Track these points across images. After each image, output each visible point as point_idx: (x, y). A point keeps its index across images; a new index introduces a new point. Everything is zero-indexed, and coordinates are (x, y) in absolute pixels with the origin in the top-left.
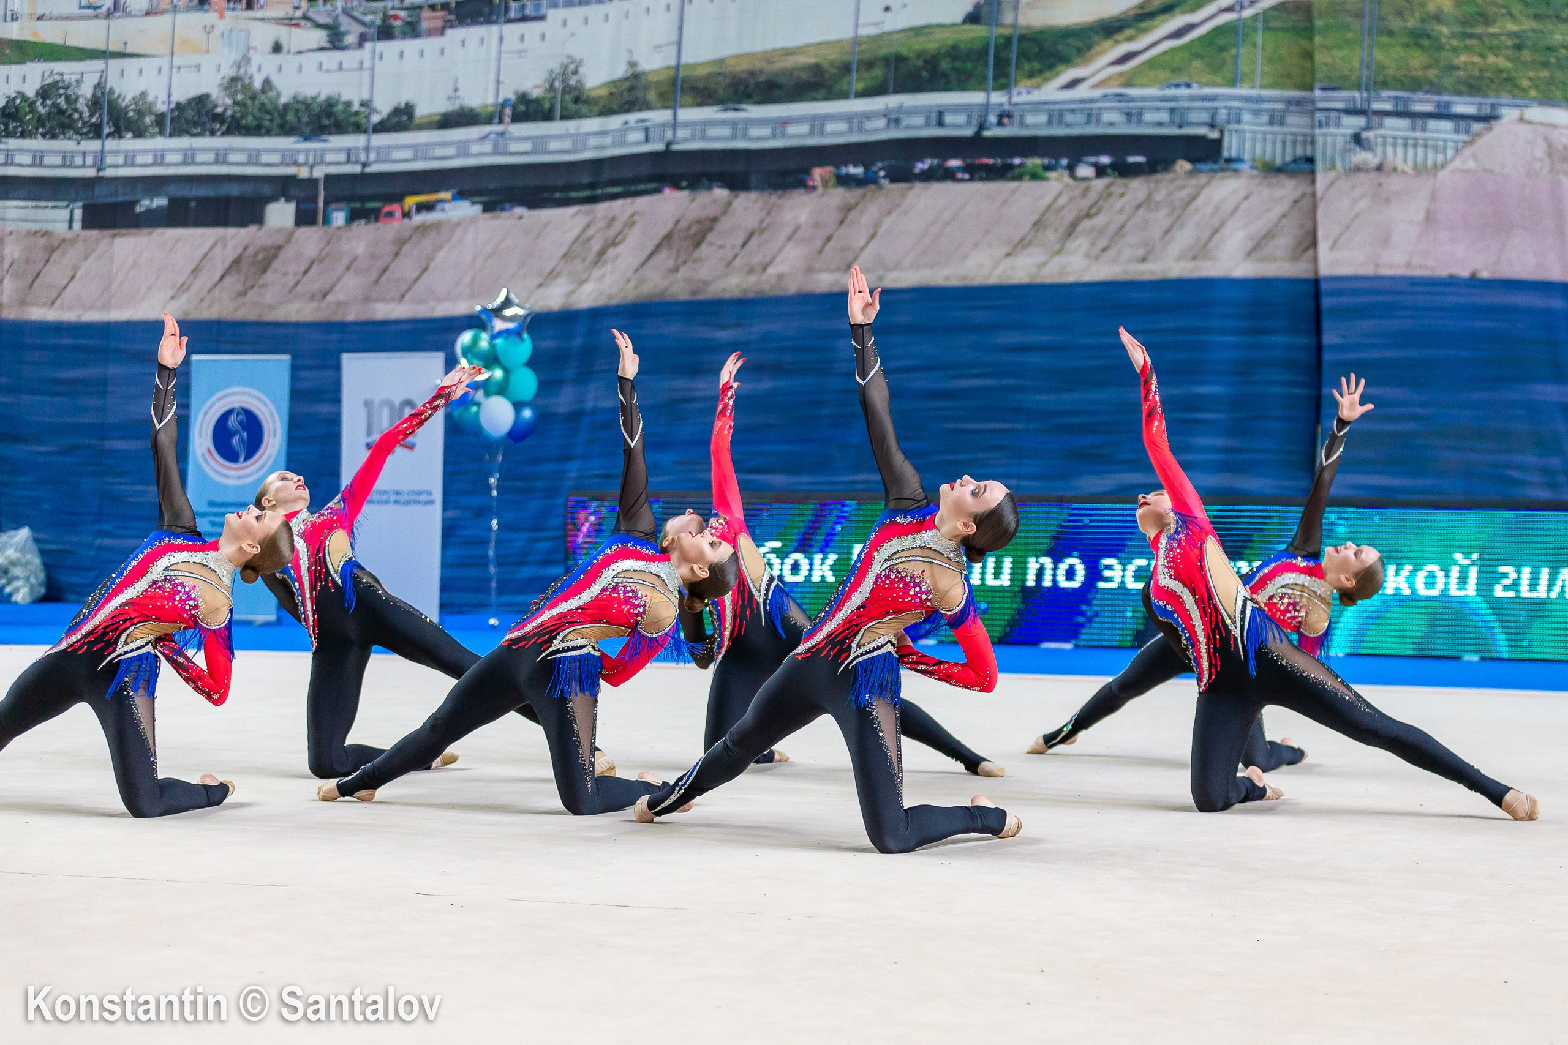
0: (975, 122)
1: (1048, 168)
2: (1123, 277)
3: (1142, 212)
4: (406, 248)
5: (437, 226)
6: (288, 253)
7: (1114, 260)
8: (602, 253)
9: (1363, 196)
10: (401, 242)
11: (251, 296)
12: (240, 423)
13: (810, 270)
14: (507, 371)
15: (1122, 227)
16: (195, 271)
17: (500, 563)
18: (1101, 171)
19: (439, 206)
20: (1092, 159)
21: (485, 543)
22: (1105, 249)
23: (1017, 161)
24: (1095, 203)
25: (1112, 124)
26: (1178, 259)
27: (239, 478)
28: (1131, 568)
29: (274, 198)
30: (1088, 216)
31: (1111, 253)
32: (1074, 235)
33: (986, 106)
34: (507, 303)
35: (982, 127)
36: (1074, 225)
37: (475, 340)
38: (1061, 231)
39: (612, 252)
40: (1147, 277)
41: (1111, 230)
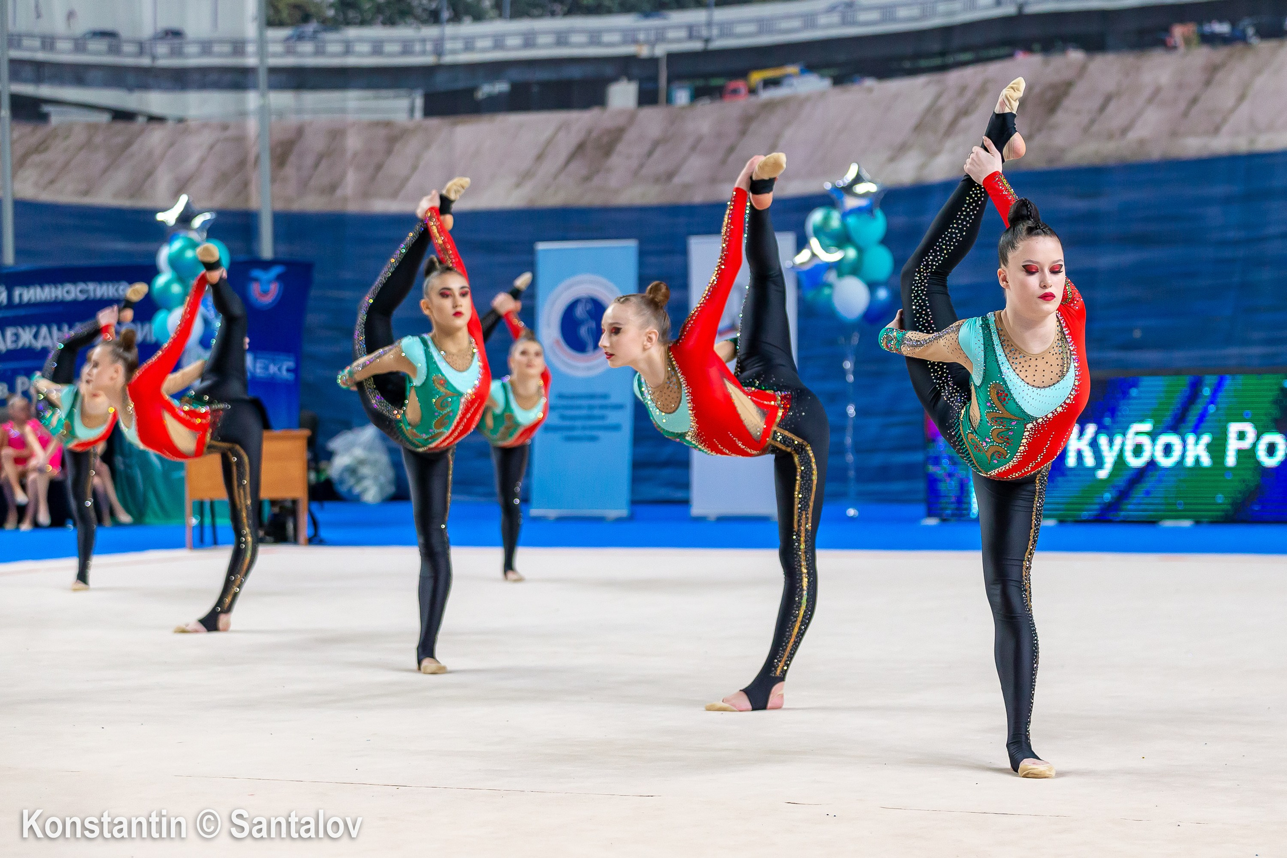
4: (754, 126)
5: (784, 102)
6: (631, 134)
8: (954, 123)
10: (747, 121)
11: (596, 181)
12: (589, 312)
13: (1174, 134)
14: (860, 250)
16: (540, 157)
17: (858, 450)
19: (787, 81)
21: (841, 429)
27: (589, 368)
29: (615, 79)
34: (858, 179)
37: (826, 219)
39: (964, 122)
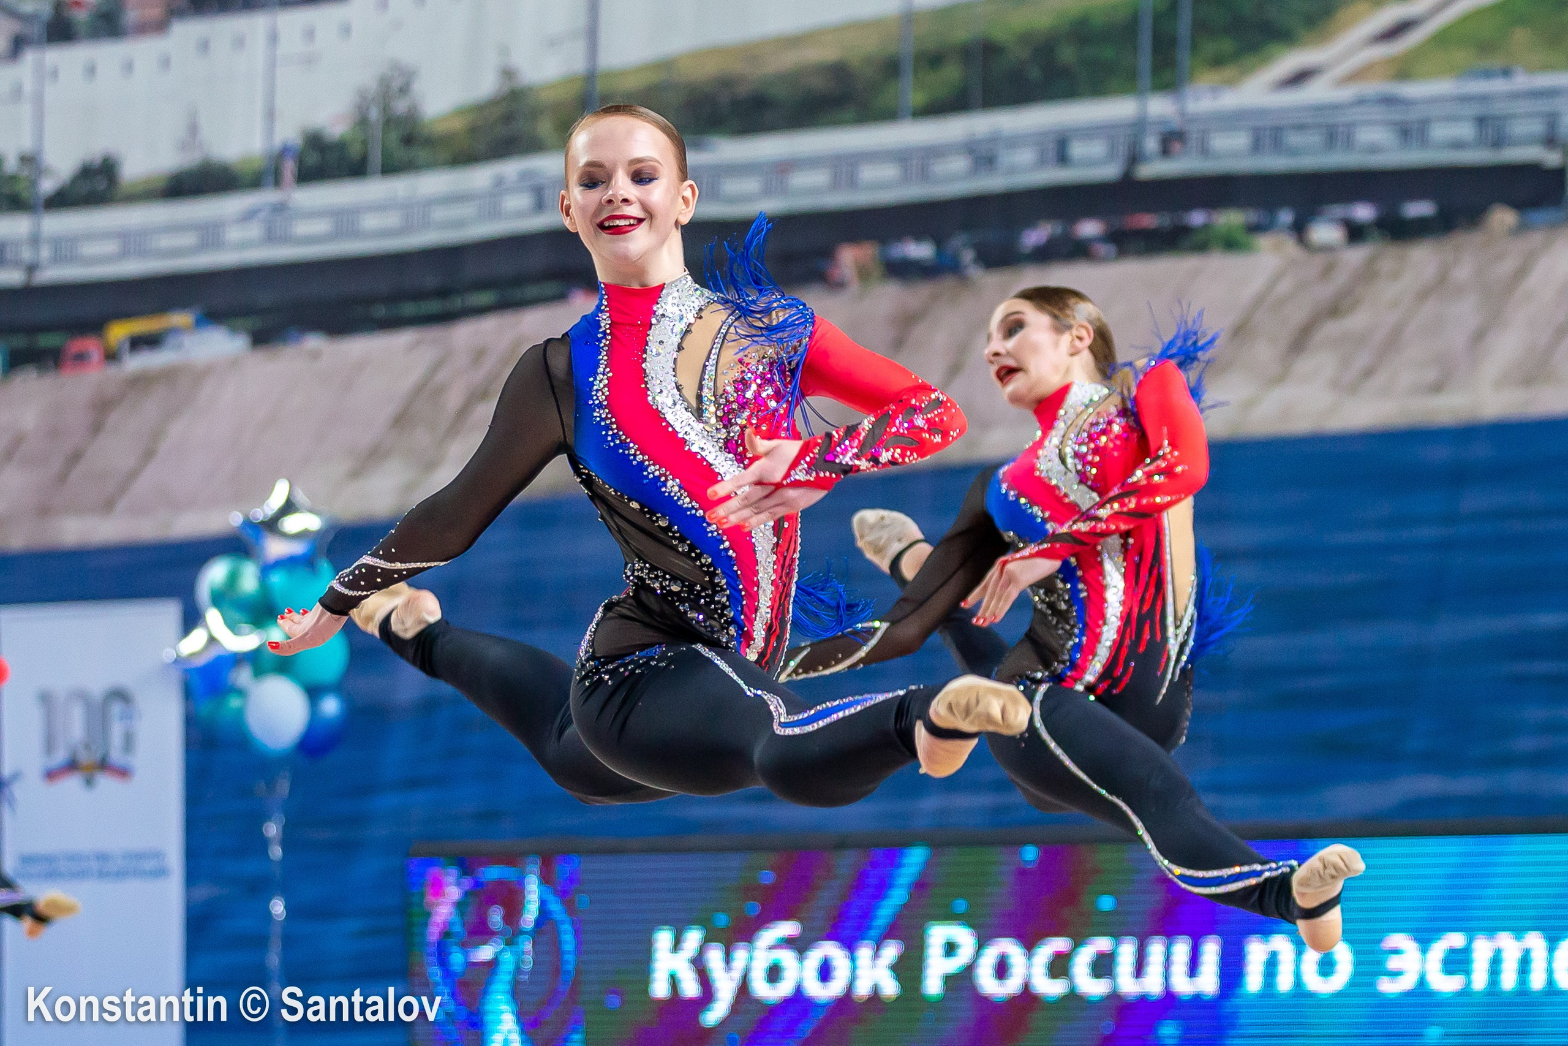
0: (1122, 150)
1: (1255, 229)
3: (1431, 304)
4: (114, 418)
5: (169, 375)
7: (1386, 392)
10: (102, 408)
15: (1397, 332)
18: (1355, 233)
19: (171, 341)
20: (1338, 211)
21: (260, 942)
22: (1367, 374)
23: (1197, 218)
24: (1347, 291)
25: (1374, 149)
26: (1499, 385)
30: (1334, 313)
31: (1380, 379)
32: (1308, 348)
33: (1139, 126)
34: (289, 507)
35: (1135, 158)
36: (1308, 330)
37: (233, 578)
38: (1283, 341)
40: (1444, 420)
41: (1377, 338)
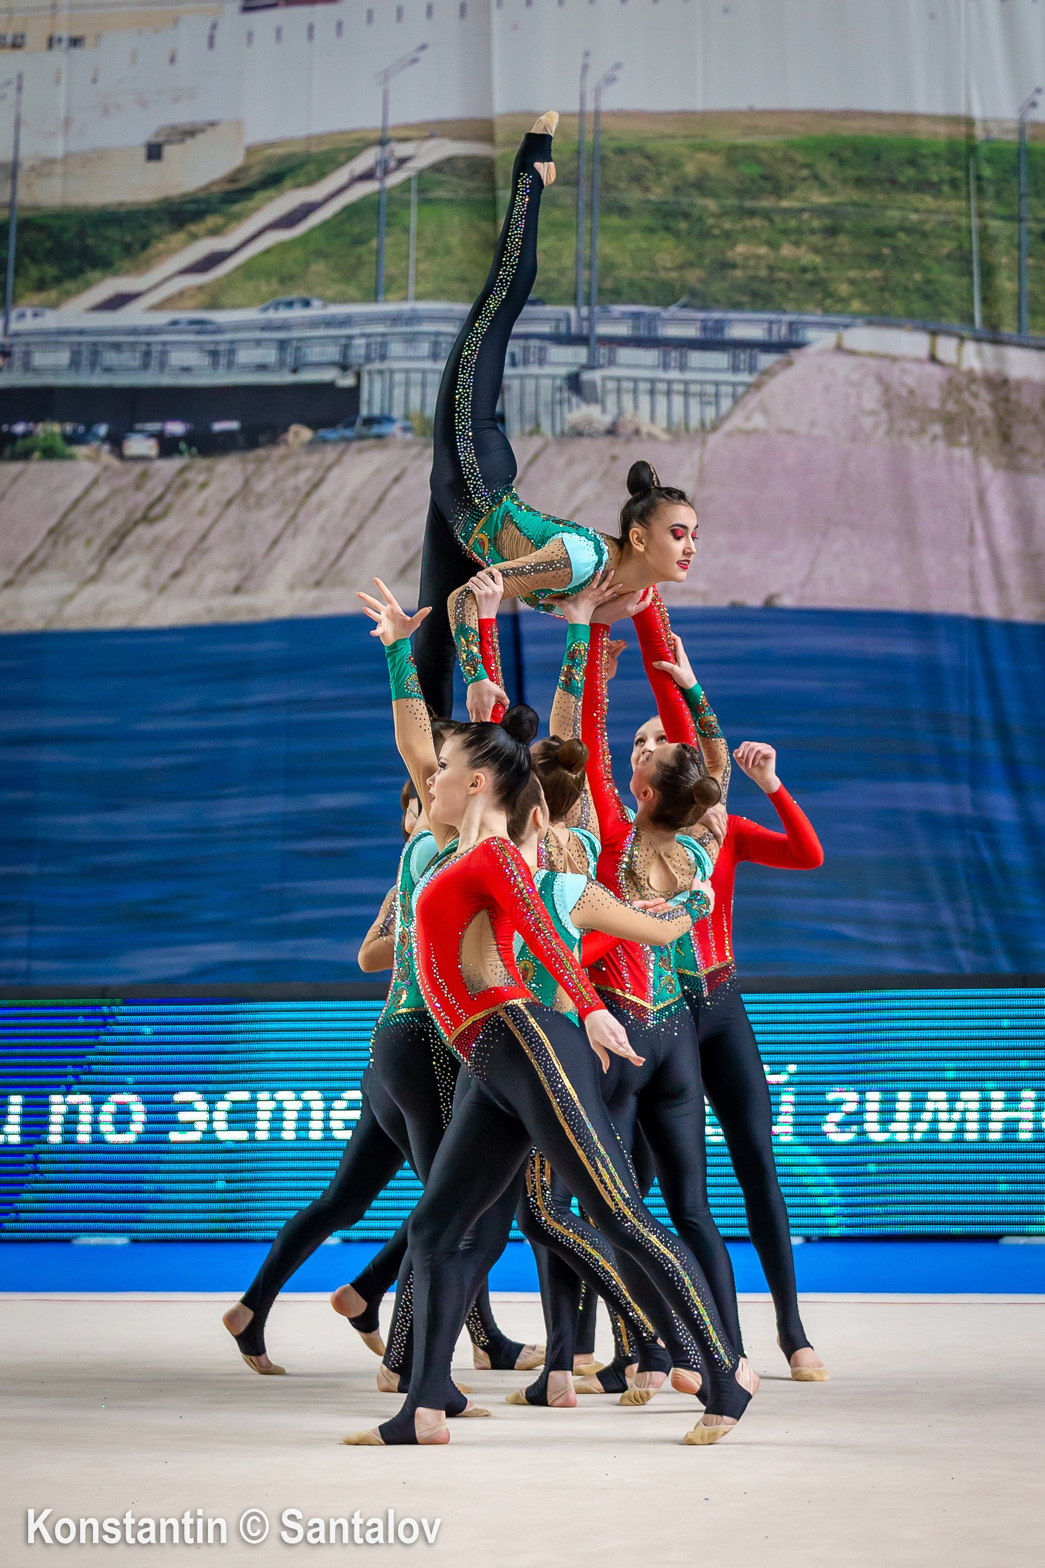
1: (73, 440)
2: (206, 620)
3: (234, 510)
7: (192, 592)
9: (587, 477)
15: (204, 538)
18: (168, 447)
22: (176, 575)
23: (20, 428)
24: (160, 498)
25: (186, 370)
26: (292, 587)
28: (223, 1106)
30: (147, 518)
31: (188, 580)
32: (121, 551)
36: (122, 534)
38: (97, 543)
40: (244, 618)
41: (188, 542)
